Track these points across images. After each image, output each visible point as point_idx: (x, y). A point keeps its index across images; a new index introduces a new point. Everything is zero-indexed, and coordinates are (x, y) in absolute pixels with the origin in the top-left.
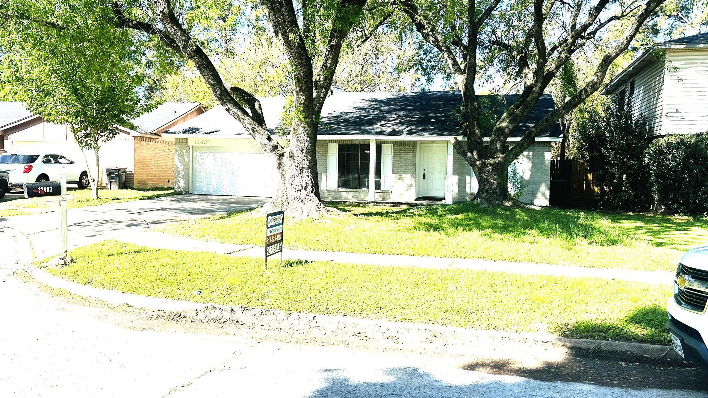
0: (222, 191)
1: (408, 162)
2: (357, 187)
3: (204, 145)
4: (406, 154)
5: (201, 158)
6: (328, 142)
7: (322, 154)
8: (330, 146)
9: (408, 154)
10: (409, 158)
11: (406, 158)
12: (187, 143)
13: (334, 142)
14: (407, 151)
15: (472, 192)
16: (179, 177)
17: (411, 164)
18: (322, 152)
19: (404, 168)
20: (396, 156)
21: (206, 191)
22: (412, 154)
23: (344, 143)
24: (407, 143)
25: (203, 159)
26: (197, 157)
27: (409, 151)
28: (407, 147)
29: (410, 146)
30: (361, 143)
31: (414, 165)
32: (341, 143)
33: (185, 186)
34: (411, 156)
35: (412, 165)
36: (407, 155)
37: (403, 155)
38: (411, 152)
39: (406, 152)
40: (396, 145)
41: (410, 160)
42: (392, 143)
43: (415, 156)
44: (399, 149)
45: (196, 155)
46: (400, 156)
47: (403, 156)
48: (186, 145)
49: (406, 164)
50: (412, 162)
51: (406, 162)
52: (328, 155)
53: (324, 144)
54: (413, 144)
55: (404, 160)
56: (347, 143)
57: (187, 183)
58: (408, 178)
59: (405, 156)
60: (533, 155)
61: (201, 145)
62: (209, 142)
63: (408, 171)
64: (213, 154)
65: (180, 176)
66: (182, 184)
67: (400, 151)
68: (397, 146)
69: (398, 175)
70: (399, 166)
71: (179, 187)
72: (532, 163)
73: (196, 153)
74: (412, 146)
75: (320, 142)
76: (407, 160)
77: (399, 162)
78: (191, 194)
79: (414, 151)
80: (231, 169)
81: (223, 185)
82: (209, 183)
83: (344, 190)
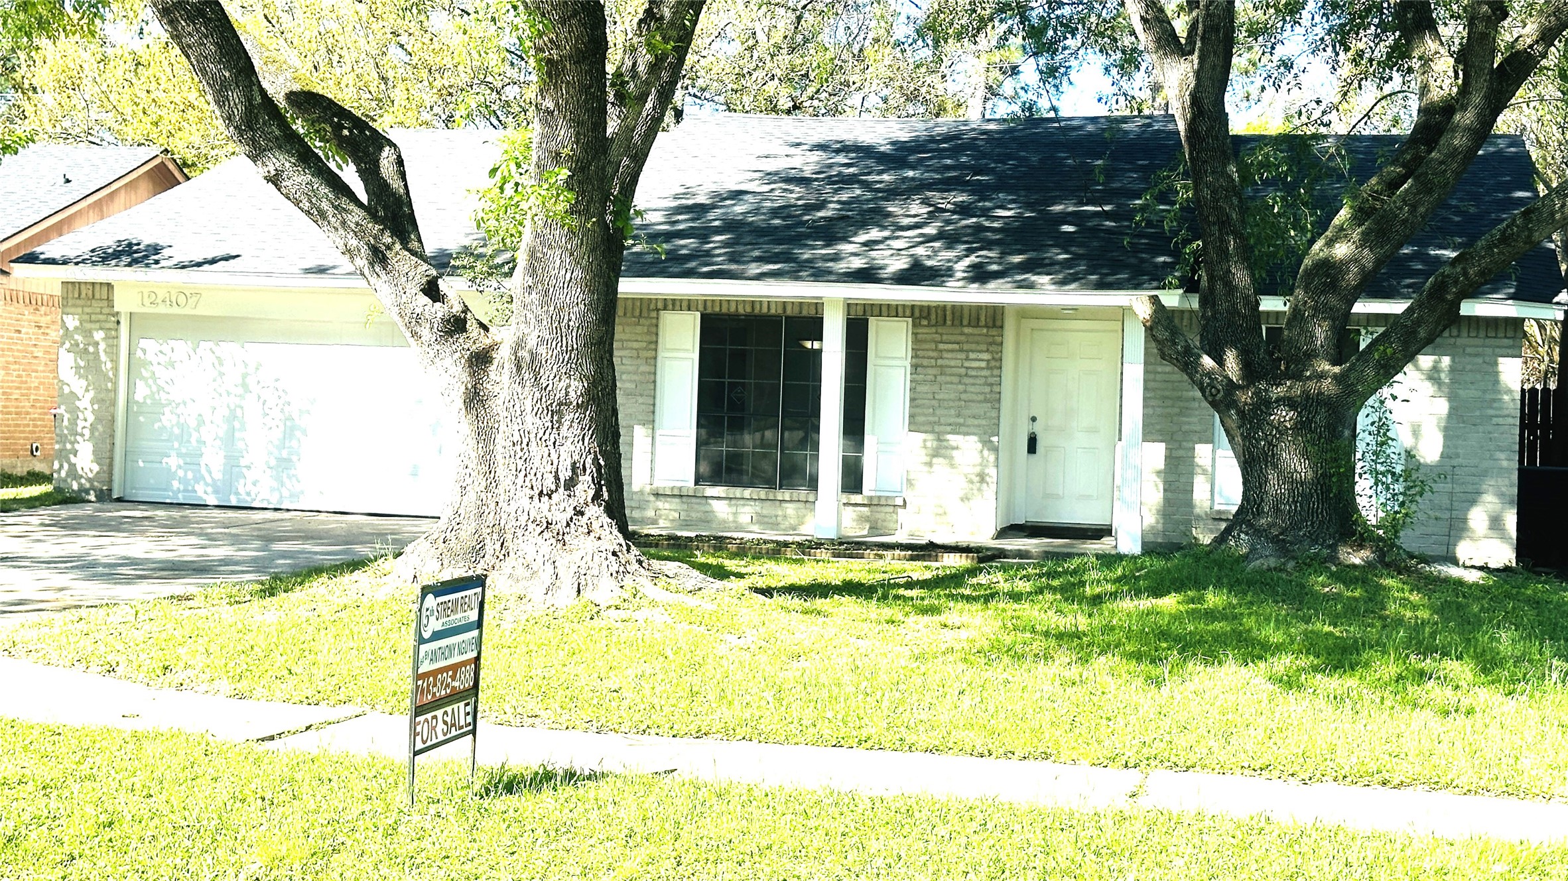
0: (241, 490)
1: (972, 389)
2: (770, 484)
3: (175, 310)
4: (963, 356)
5: (162, 358)
6: (660, 305)
7: (634, 353)
8: (670, 319)
9: (972, 356)
10: (973, 373)
11: (963, 371)
12: (110, 301)
13: (685, 304)
14: (966, 347)
15: (1217, 507)
16: (76, 435)
17: (981, 397)
18: (635, 345)
19: (953, 412)
20: (925, 362)
21: (178, 489)
22: (986, 356)
23: (724, 310)
24: (966, 316)
25: (172, 364)
26: (150, 357)
27: (973, 346)
28: (967, 330)
29: (977, 326)
30: (789, 312)
31: (995, 400)
32: (709, 311)
33: (96, 468)
34: (983, 364)
35: (986, 401)
36: (967, 359)
37: (952, 360)
38: (984, 347)
39: (961, 350)
40: (925, 322)
41: (978, 381)
42: (908, 313)
43: (996, 364)
44: (938, 337)
45: (144, 351)
46: (940, 362)
47: (952, 363)
48: (106, 311)
49: (963, 396)
50: (987, 389)
51: (961, 387)
52: (661, 354)
53: (645, 314)
54: (993, 317)
55: (955, 379)
56: (733, 309)
57: (105, 457)
58: (967, 448)
59: (959, 363)
60: (1452, 369)
61: (162, 309)
62: (195, 299)
63: (970, 421)
64: (211, 344)
65: (78, 429)
66: (86, 462)
67: (941, 346)
68: (929, 326)
69: (929, 437)
70: (935, 403)
71: (73, 473)
72: (1452, 398)
73: (143, 343)
74: (986, 326)
75: (630, 303)
76: (966, 380)
77: (936, 388)
78: (119, 500)
79: (995, 347)
80: (280, 406)
81: (248, 468)
82: (192, 460)
83: (719, 491)
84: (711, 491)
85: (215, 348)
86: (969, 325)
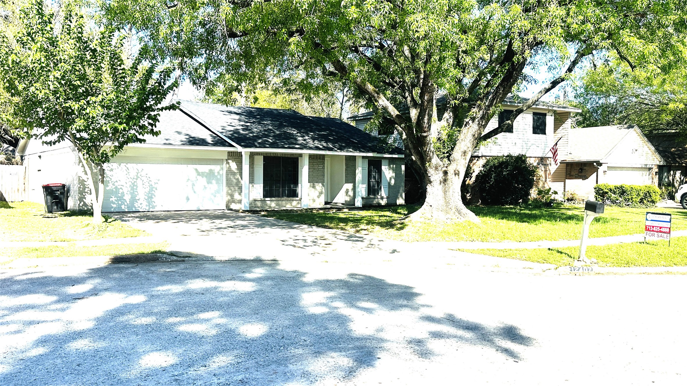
0: (137, 206)
1: (319, 173)
2: (279, 196)
5: (109, 169)
6: (255, 154)
8: (256, 157)
9: (319, 166)
11: (318, 169)
13: (260, 154)
16: (85, 193)
19: (316, 178)
20: (311, 168)
21: (116, 208)
22: (322, 166)
23: (269, 156)
24: (318, 157)
27: (320, 164)
31: (324, 175)
32: (265, 156)
34: (321, 168)
35: (322, 176)
37: (316, 167)
38: (322, 164)
39: (317, 165)
41: (320, 171)
43: (324, 167)
44: (313, 162)
46: (314, 167)
49: (318, 175)
50: (322, 173)
51: (317, 173)
52: (254, 166)
53: (251, 157)
54: (323, 158)
56: (271, 155)
58: (319, 186)
60: (396, 167)
62: (125, 151)
63: (319, 180)
64: (125, 164)
65: (86, 191)
66: (88, 200)
67: (314, 164)
68: (312, 159)
69: (312, 184)
70: (313, 177)
72: (395, 173)
74: (322, 160)
76: (318, 171)
77: (313, 173)
79: (324, 164)
80: (148, 182)
81: (139, 200)
82: (121, 198)
83: (269, 199)
84: (267, 199)
85: (126, 165)
86: (319, 159)
